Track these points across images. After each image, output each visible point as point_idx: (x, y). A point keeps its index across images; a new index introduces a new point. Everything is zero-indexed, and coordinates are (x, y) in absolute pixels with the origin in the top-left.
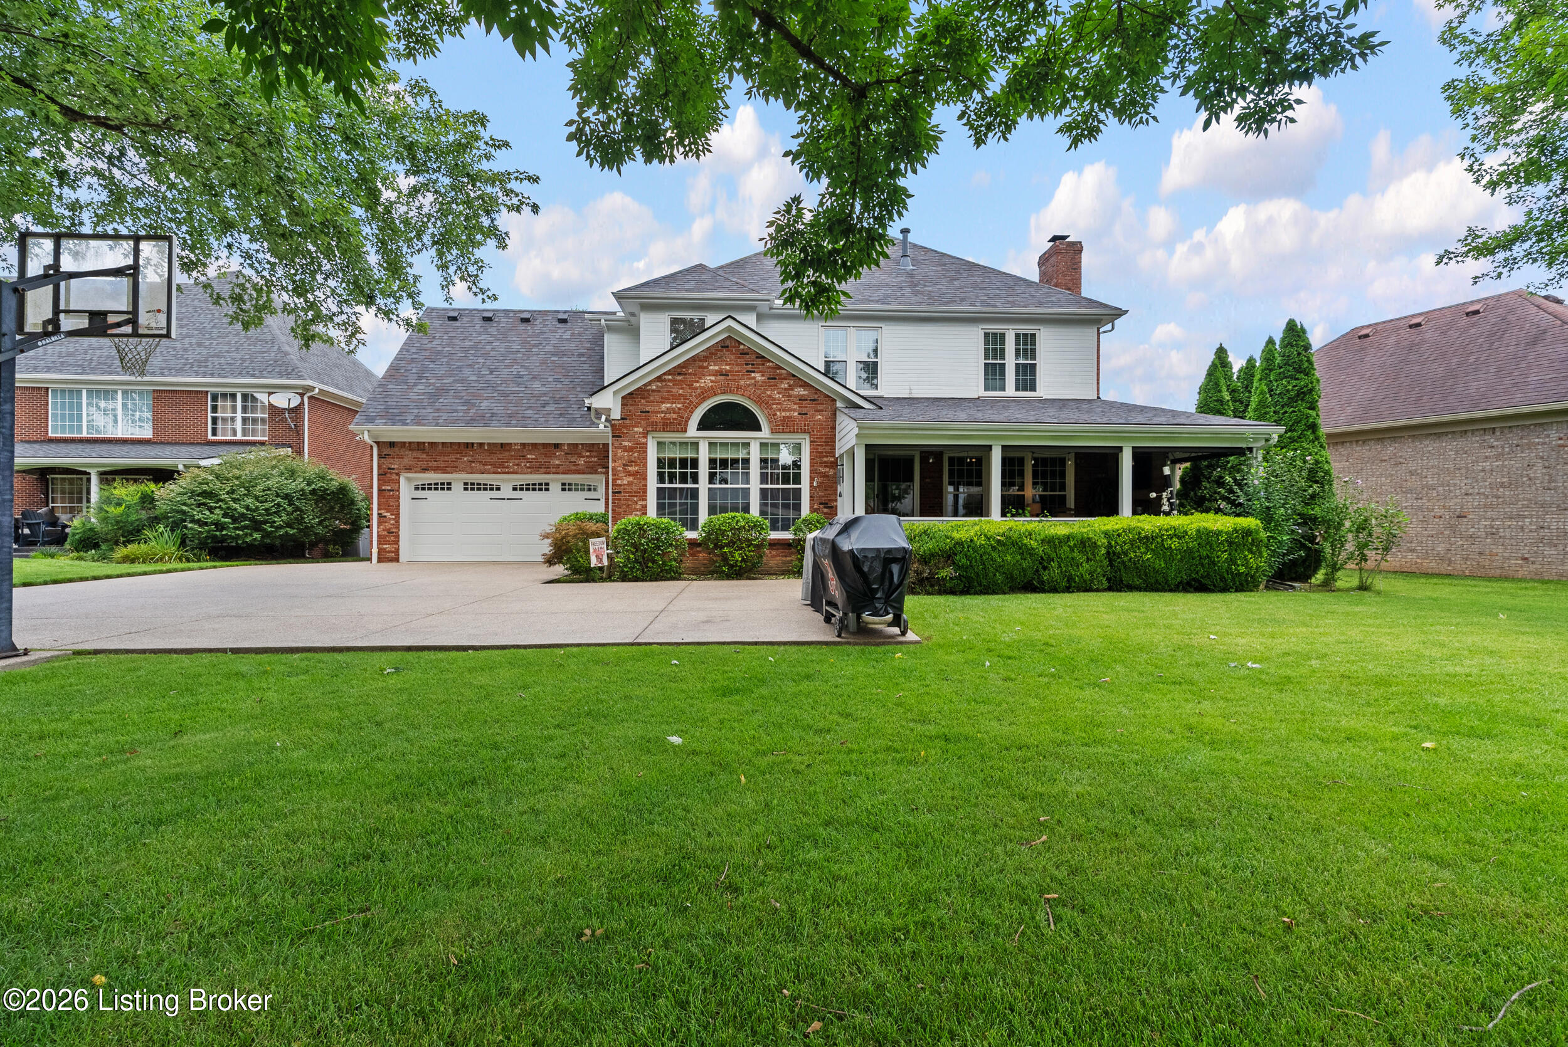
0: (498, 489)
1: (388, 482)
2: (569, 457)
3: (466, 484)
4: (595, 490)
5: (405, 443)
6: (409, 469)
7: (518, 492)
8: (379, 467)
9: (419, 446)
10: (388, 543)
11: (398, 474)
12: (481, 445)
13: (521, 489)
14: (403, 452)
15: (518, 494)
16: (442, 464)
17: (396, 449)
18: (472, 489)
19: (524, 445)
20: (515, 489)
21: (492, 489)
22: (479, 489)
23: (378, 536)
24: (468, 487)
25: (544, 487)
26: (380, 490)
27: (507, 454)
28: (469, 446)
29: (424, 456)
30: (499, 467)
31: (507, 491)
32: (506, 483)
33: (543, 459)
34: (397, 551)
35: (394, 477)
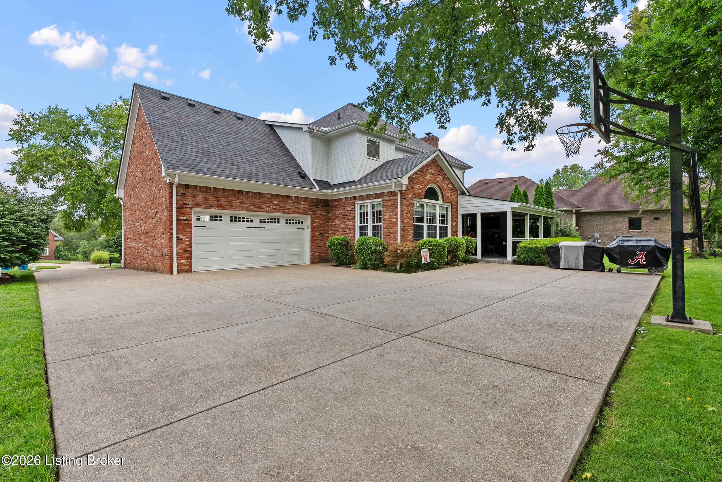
0: (251, 221)
1: (184, 214)
2: (295, 204)
3: (231, 217)
4: (302, 223)
5: (196, 186)
6: (199, 205)
7: (263, 224)
8: (177, 203)
9: (208, 190)
10: (184, 258)
11: (191, 208)
12: (247, 192)
13: (265, 222)
14: (195, 192)
15: (263, 225)
16: (223, 203)
17: (190, 190)
18: (236, 221)
19: (272, 195)
20: (261, 222)
21: (248, 221)
22: (240, 221)
23: (177, 253)
24: (233, 219)
25: (276, 221)
26: (178, 220)
27: (263, 200)
28: (240, 192)
29: (210, 197)
30: (258, 208)
31: (256, 223)
32: (256, 218)
33: (282, 205)
34: (190, 265)
35: (188, 210)
